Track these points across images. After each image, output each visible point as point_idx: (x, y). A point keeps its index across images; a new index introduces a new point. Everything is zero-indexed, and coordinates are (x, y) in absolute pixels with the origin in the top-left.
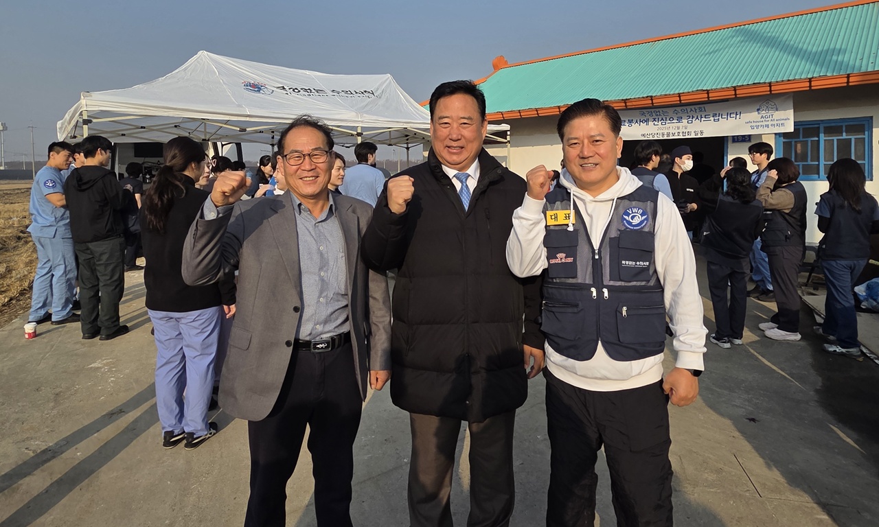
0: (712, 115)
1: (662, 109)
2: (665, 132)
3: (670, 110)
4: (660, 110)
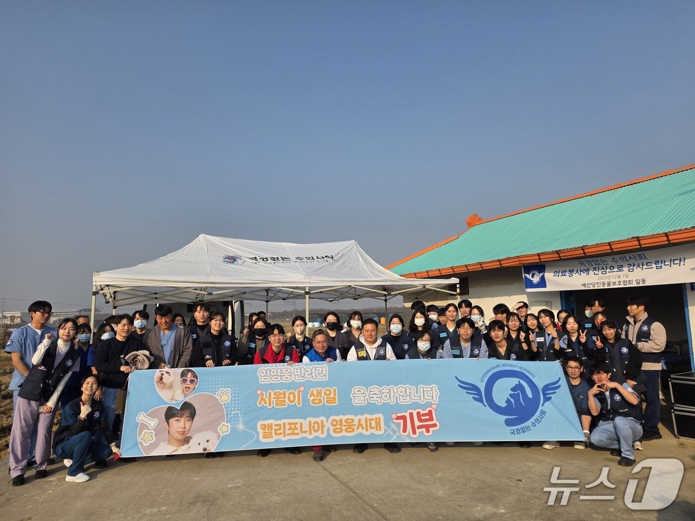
0: (654, 262)
1: (600, 258)
2: (606, 281)
3: (609, 259)
4: (598, 259)
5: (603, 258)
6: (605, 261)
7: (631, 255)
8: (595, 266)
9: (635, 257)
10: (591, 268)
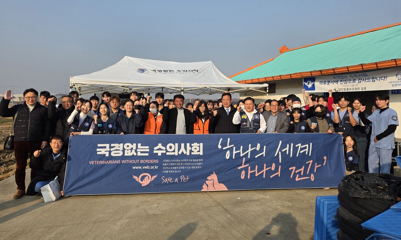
0: (371, 78)
2: (346, 88)
3: (348, 76)
4: (343, 75)
5: (345, 75)
6: (346, 77)
7: (360, 74)
8: (341, 79)
9: (362, 75)
10: (339, 80)
